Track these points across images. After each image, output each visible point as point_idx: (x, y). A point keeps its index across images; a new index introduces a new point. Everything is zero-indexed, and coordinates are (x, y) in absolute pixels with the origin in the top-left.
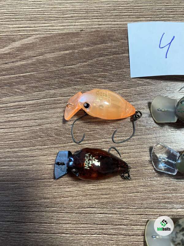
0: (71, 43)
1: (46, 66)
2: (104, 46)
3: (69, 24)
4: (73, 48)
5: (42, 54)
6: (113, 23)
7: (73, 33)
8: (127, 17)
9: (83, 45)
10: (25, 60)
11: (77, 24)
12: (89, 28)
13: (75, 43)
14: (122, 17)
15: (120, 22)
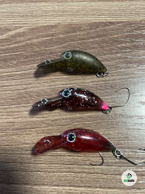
0: (51, 33)
1: (32, 47)
2: (74, 34)
3: (50, 20)
4: (52, 35)
5: (30, 39)
6: (82, 19)
7: (52, 26)
8: (92, 15)
9: (60, 33)
10: (17, 43)
11: (55, 19)
12: (64, 22)
13: (53, 32)
14: (88, 15)
15: (87, 19)
